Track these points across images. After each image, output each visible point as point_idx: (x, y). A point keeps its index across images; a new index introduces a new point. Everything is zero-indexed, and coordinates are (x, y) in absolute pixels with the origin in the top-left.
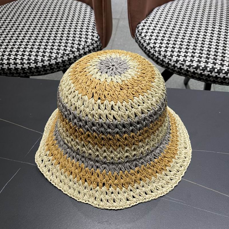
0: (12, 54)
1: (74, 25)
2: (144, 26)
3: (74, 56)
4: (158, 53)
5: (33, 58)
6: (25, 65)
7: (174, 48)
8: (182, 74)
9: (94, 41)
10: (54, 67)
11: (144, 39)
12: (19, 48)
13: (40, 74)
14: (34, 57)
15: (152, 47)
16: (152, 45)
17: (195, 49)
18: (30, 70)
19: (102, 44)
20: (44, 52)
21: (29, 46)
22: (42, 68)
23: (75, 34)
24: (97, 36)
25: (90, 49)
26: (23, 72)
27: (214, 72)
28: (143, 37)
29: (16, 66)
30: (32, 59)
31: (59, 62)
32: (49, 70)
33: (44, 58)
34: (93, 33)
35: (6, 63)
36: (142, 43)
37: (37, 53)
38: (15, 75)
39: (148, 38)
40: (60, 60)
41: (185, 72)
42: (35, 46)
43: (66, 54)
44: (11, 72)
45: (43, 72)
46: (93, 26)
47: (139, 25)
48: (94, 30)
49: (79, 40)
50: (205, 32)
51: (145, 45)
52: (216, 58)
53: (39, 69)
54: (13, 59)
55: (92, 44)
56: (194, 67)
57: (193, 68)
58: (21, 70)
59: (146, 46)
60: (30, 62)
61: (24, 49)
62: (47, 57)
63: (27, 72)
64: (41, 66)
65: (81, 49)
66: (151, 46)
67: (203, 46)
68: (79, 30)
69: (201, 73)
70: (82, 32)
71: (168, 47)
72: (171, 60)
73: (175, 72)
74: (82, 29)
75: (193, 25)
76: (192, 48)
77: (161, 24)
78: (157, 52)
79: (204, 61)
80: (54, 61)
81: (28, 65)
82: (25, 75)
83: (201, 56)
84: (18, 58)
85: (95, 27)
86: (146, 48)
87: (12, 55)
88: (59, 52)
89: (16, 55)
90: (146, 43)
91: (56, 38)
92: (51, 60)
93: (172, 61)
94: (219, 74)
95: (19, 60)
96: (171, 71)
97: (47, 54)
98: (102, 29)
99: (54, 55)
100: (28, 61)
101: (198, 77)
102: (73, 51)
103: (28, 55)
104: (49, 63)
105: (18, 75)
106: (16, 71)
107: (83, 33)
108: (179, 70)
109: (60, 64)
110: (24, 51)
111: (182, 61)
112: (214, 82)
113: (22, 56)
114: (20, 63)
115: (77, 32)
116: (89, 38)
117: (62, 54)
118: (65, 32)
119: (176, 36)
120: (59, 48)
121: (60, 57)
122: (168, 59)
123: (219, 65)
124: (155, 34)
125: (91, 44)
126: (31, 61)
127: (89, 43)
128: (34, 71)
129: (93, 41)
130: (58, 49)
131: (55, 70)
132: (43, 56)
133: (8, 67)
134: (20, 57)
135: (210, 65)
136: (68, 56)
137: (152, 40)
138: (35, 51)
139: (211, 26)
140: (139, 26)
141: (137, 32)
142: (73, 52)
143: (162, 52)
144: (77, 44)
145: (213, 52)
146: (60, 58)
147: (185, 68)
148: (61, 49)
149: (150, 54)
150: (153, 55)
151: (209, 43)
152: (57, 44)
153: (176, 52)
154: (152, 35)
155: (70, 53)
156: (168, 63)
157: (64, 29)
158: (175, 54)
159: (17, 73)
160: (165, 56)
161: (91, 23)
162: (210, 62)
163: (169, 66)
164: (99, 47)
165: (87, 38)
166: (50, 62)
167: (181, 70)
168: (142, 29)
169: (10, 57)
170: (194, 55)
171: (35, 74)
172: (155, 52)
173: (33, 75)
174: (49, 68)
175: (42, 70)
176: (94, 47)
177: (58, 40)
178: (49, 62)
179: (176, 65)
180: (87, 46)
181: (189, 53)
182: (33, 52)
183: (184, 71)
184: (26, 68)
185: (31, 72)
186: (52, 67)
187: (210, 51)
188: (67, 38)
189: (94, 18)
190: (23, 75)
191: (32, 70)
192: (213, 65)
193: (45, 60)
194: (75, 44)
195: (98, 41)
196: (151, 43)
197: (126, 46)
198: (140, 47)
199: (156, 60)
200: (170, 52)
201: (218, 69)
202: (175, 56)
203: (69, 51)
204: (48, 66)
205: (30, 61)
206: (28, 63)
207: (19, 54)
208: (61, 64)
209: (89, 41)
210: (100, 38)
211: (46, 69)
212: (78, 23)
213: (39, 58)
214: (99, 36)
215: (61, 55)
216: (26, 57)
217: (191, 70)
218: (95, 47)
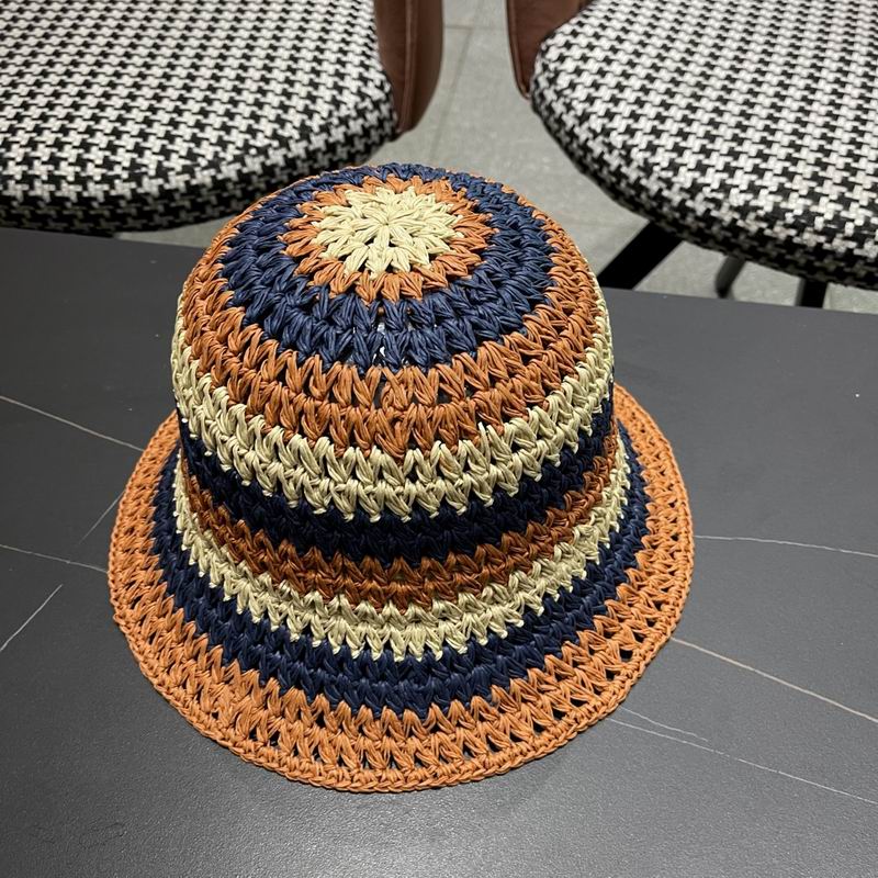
0: (43, 142)
1: (293, 35)
2: (568, 45)
3: (285, 156)
4: (620, 154)
5: (124, 158)
6: (91, 185)
7: (683, 135)
8: (710, 243)
9: (368, 100)
10: (205, 199)
11: (566, 97)
12: (70, 118)
13: (152, 224)
14: (129, 156)
15: (599, 130)
16: (596, 123)
17: (769, 144)
18: (111, 207)
19: (399, 116)
20: (170, 137)
21: (111, 113)
22: (159, 202)
23: (294, 71)
24: (382, 82)
25: (350, 133)
26: (85, 213)
27: (840, 235)
28: (562, 90)
29: (58, 188)
30: (119, 163)
31: (228, 180)
32: (188, 211)
33: (168, 159)
34: (367, 68)
35: (18, 177)
36: (557, 115)
37: (140, 140)
38: (52, 225)
39: (581, 93)
40: (229, 171)
41: (723, 232)
42: (135, 111)
43: (257, 148)
44: (39, 212)
45: (161, 215)
46: (367, 41)
47: (549, 42)
48: (369, 57)
49: (309, 93)
50: (811, 76)
51: (570, 120)
52: (852, 179)
53: (146, 203)
54: (45, 159)
55: (361, 113)
56: (761, 213)
57: (758, 218)
58: (78, 208)
59: (574, 126)
60: (111, 173)
61: (92, 123)
62: (181, 157)
63: (102, 216)
64: (155, 191)
65: (316, 129)
66: (593, 126)
67: (802, 130)
68: (310, 56)
69: (790, 238)
70: (320, 62)
71: (662, 131)
72: (669, 184)
73: (685, 235)
74: (322, 51)
75: (766, 47)
76: (757, 137)
77: (636, 39)
78: (616, 153)
79: (804, 192)
80: (206, 172)
81: (106, 187)
82: (92, 225)
83: (792, 169)
84: (66, 159)
85: (375, 46)
86: (572, 135)
87: (41, 146)
88: (226, 138)
89: (59, 145)
90: (576, 116)
91: (216, 85)
92: (197, 169)
93: (676, 188)
94: (861, 246)
95: (70, 164)
96: (669, 229)
97: (181, 146)
98: (402, 54)
99: (207, 151)
100: (104, 171)
101: (774, 254)
102: (283, 137)
103: (103, 145)
104: (187, 183)
105: (65, 225)
106: (58, 208)
107: (325, 66)
108: (702, 225)
109: (230, 186)
110: (90, 132)
111: (713, 191)
112: (841, 277)
113: (81, 151)
114: (71, 178)
115: (301, 64)
116: (348, 88)
117: (238, 148)
118: (254, 61)
119: (696, 90)
120: (230, 123)
121: (230, 158)
122: (660, 178)
123: (862, 207)
124: (611, 80)
125: (354, 114)
126: (117, 170)
127: (349, 109)
128: (127, 211)
129: (363, 100)
130: (226, 129)
131: (209, 210)
132: (165, 153)
133: (25, 193)
134: (75, 152)
135: (827, 209)
136: (262, 158)
137: (598, 102)
138: (135, 133)
139: (836, 56)
140: (548, 47)
141: (538, 68)
142: (284, 142)
143: (635, 150)
144: (298, 112)
145: (841, 156)
146: (230, 163)
147: (726, 215)
148: (237, 128)
149: (589, 159)
150: (601, 161)
151: (828, 119)
152: (219, 108)
153: (694, 153)
154: (601, 81)
155: (270, 145)
156: (659, 197)
157: (250, 47)
158: (690, 159)
159: (61, 218)
160: (647, 169)
161: (357, 29)
162: (827, 195)
163: (660, 206)
164: (388, 127)
165: (340, 89)
166: (193, 175)
167: (709, 227)
168: (562, 59)
169: (33, 154)
170: (763, 166)
171: (130, 222)
172: (610, 152)
173: (125, 226)
174: (187, 204)
175: (161, 208)
176: (367, 125)
177: (227, 91)
178: (186, 177)
179: (689, 204)
180: (340, 118)
181: (743, 158)
182: (125, 136)
183: (723, 228)
184: (94, 199)
185: (114, 217)
186: (200, 200)
187: (828, 153)
188: (262, 84)
189: (370, 10)
190: (85, 226)
191: (120, 208)
192: (839, 207)
193: (173, 169)
194: (292, 111)
195: (385, 102)
196: (595, 113)
197: (493, 135)
198: (549, 128)
199: (613, 184)
200: (667, 151)
201: (860, 222)
202: (689, 170)
203: (266, 137)
204: (183, 195)
205: (111, 169)
206: (106, 179)
207: (70, 143)
208: (235, 189)
209: (349, 99)
210: (390, 91)
211: (173, 205)
212: (306, 26)
213: (150, 161)
214: (388, 80)
215: (237, 152)
216: (97, 155)
217: (749, 225)
218: (371, 127)
